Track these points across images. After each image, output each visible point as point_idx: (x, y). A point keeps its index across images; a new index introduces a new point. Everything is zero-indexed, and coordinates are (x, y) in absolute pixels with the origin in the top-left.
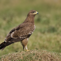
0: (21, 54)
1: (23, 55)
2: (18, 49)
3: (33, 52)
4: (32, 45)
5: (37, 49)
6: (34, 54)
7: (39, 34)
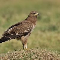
0: (20, 53)
1: (22, 53)
2: (17, 47)
3: (32, 50)
4: (32, 44)
5: (37, 48)
6: (34, 53)
7: (39, 32)
